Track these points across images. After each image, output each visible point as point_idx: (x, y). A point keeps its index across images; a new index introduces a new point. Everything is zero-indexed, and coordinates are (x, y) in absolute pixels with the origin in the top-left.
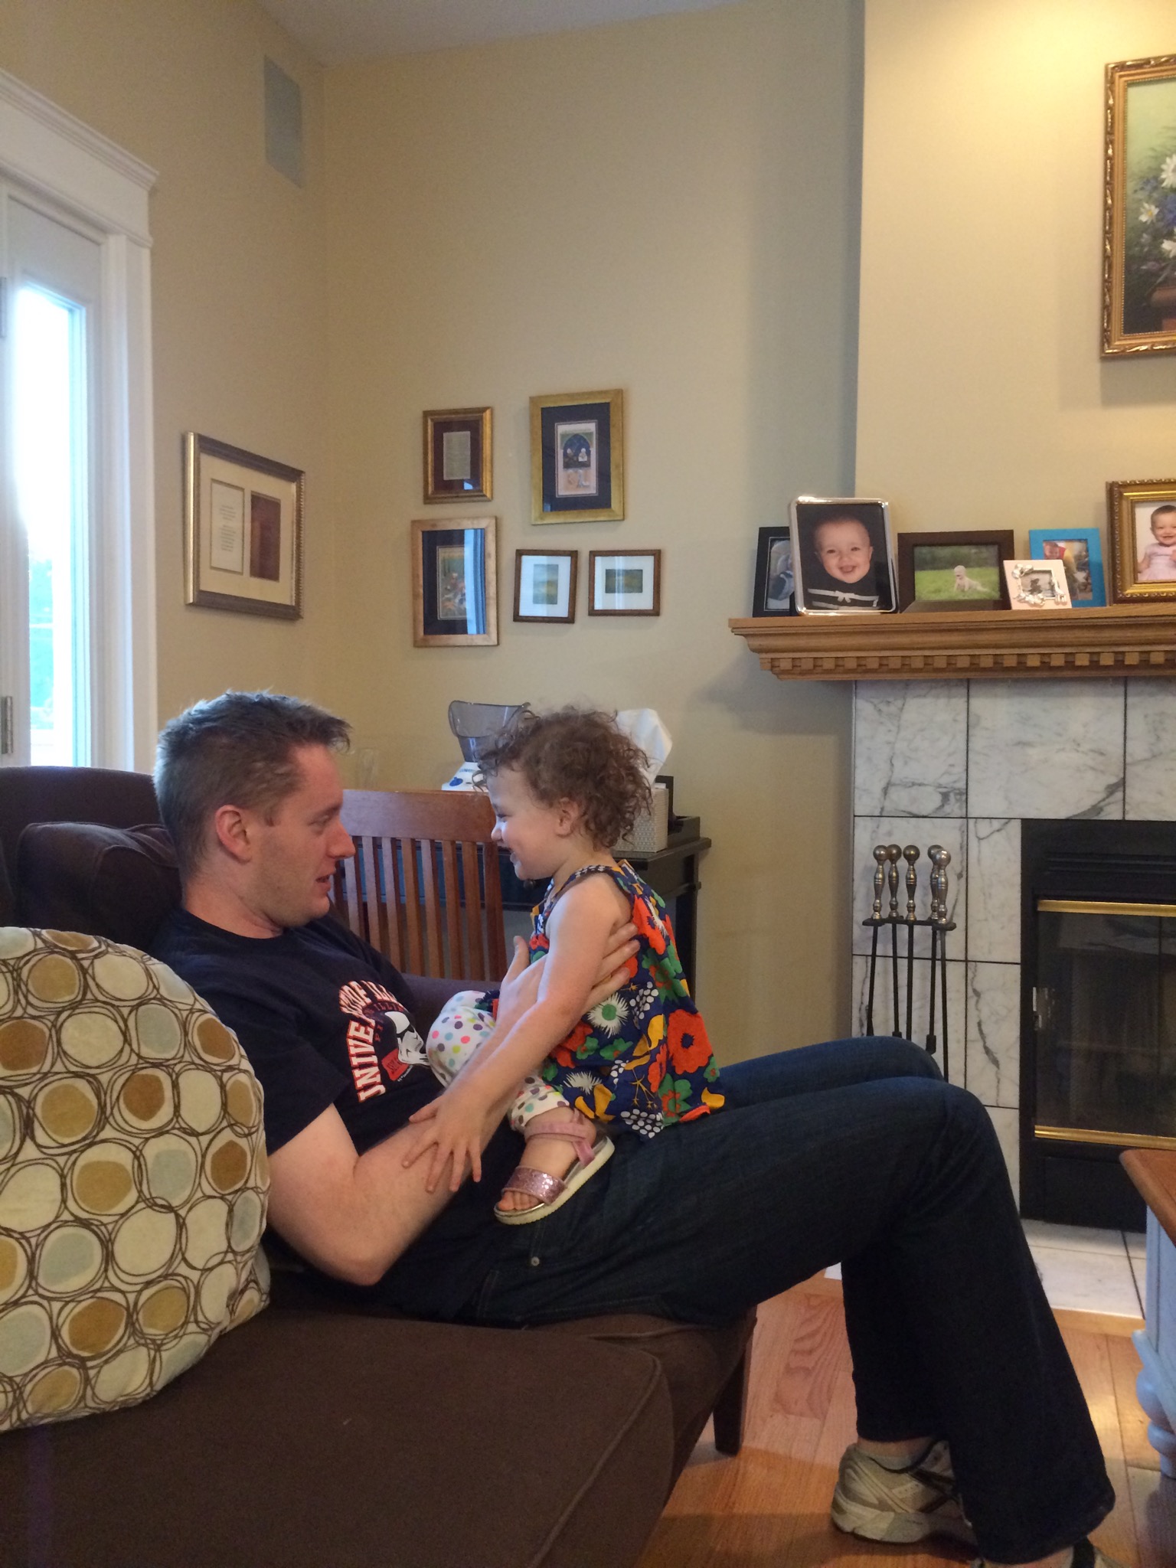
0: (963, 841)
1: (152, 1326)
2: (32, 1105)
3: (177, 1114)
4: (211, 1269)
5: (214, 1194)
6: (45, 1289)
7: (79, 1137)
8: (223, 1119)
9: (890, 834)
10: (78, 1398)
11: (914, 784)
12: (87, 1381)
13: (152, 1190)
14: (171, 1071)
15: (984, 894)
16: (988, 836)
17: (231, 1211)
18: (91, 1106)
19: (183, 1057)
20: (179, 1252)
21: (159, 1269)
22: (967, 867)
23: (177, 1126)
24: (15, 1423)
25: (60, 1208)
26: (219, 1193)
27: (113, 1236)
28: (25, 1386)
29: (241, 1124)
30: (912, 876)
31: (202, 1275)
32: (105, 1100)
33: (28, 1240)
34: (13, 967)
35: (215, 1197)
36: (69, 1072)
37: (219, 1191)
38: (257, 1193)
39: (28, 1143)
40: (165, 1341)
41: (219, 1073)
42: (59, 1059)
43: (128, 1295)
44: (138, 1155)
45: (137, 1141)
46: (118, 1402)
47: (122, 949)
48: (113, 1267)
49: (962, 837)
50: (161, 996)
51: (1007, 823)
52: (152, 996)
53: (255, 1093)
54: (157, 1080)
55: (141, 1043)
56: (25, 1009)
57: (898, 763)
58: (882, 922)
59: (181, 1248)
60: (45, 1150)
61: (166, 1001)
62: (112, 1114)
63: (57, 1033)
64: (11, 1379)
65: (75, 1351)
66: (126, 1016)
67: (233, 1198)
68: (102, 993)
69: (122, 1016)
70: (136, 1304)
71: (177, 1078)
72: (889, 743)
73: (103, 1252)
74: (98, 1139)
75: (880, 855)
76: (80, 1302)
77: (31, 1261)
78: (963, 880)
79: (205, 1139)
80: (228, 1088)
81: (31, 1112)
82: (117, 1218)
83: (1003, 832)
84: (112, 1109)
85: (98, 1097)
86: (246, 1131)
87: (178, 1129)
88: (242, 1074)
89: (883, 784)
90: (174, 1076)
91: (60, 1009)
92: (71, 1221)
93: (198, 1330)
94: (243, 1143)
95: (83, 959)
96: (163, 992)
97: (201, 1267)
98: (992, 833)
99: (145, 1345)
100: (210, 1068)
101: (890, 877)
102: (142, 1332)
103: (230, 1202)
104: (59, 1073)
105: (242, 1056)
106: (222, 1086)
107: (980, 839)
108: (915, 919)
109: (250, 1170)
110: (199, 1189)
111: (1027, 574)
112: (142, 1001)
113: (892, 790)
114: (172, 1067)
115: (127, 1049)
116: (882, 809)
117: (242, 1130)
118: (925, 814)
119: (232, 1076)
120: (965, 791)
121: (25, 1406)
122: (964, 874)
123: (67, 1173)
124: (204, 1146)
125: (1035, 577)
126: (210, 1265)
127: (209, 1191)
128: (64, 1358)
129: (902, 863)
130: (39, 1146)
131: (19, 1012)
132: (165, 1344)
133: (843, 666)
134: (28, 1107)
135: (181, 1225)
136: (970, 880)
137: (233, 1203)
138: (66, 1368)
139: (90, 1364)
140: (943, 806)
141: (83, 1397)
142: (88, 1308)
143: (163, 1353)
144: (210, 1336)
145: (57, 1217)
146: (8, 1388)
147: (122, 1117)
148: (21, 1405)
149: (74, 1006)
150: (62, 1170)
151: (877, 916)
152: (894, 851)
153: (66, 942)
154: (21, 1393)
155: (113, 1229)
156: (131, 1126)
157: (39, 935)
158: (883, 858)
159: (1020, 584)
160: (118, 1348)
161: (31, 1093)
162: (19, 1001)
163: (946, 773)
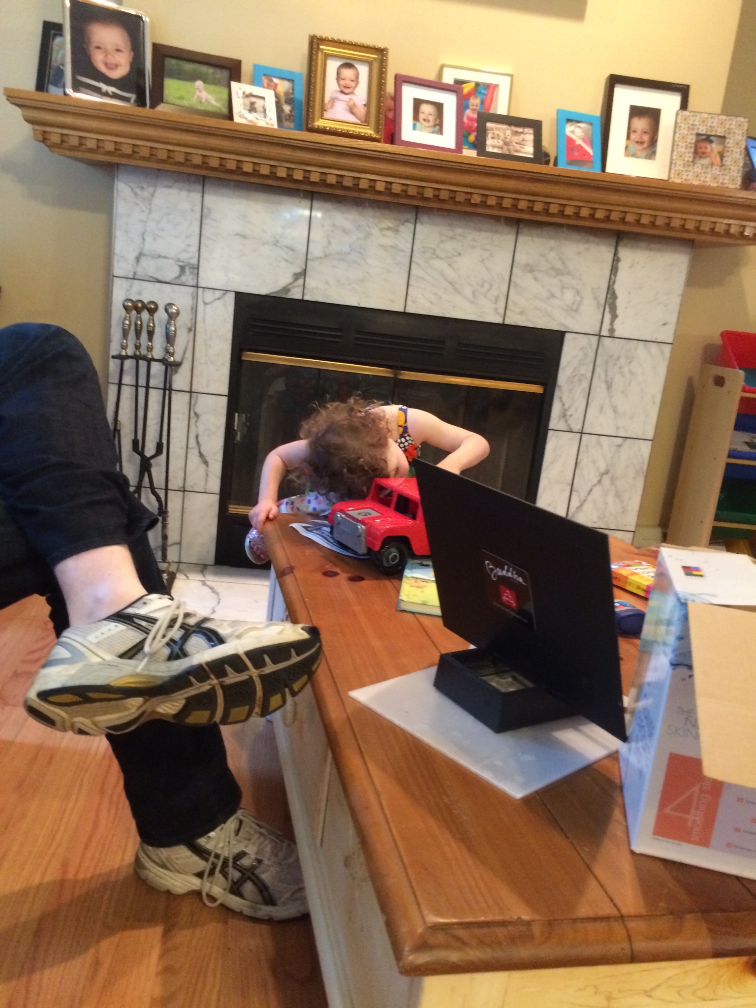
0: (193, 304)
9: (140, 293)
11: (160, 256)
15: (207, 345)
16: (211, 303)
22: (196, 322)
30: (152, 325)
49: (193, 301)
51: (225, 294)
57: (148, 239)
58: (128, 358)
72: (142, 221)
75: (128, 306)
78: (192, 334)
83: (222, 300)
89: (136, 254)
98: (215, 300)
101: (136, 324)
107: (205, 304)
108: (152, 356)
111: (247, 96)
113: (143, 259)
116: (135, 273)
118: (167, 280)
120: (196, 266)
122: (193, 329)
125: (253, 99)
129: (145, 315)
133: (103, 148)
136: (197, 333)
140: (180, 276)
151: (124, 353)
152: (140, 305)
158: (129, 309)
159: (242, 103)
163: (184, 251)
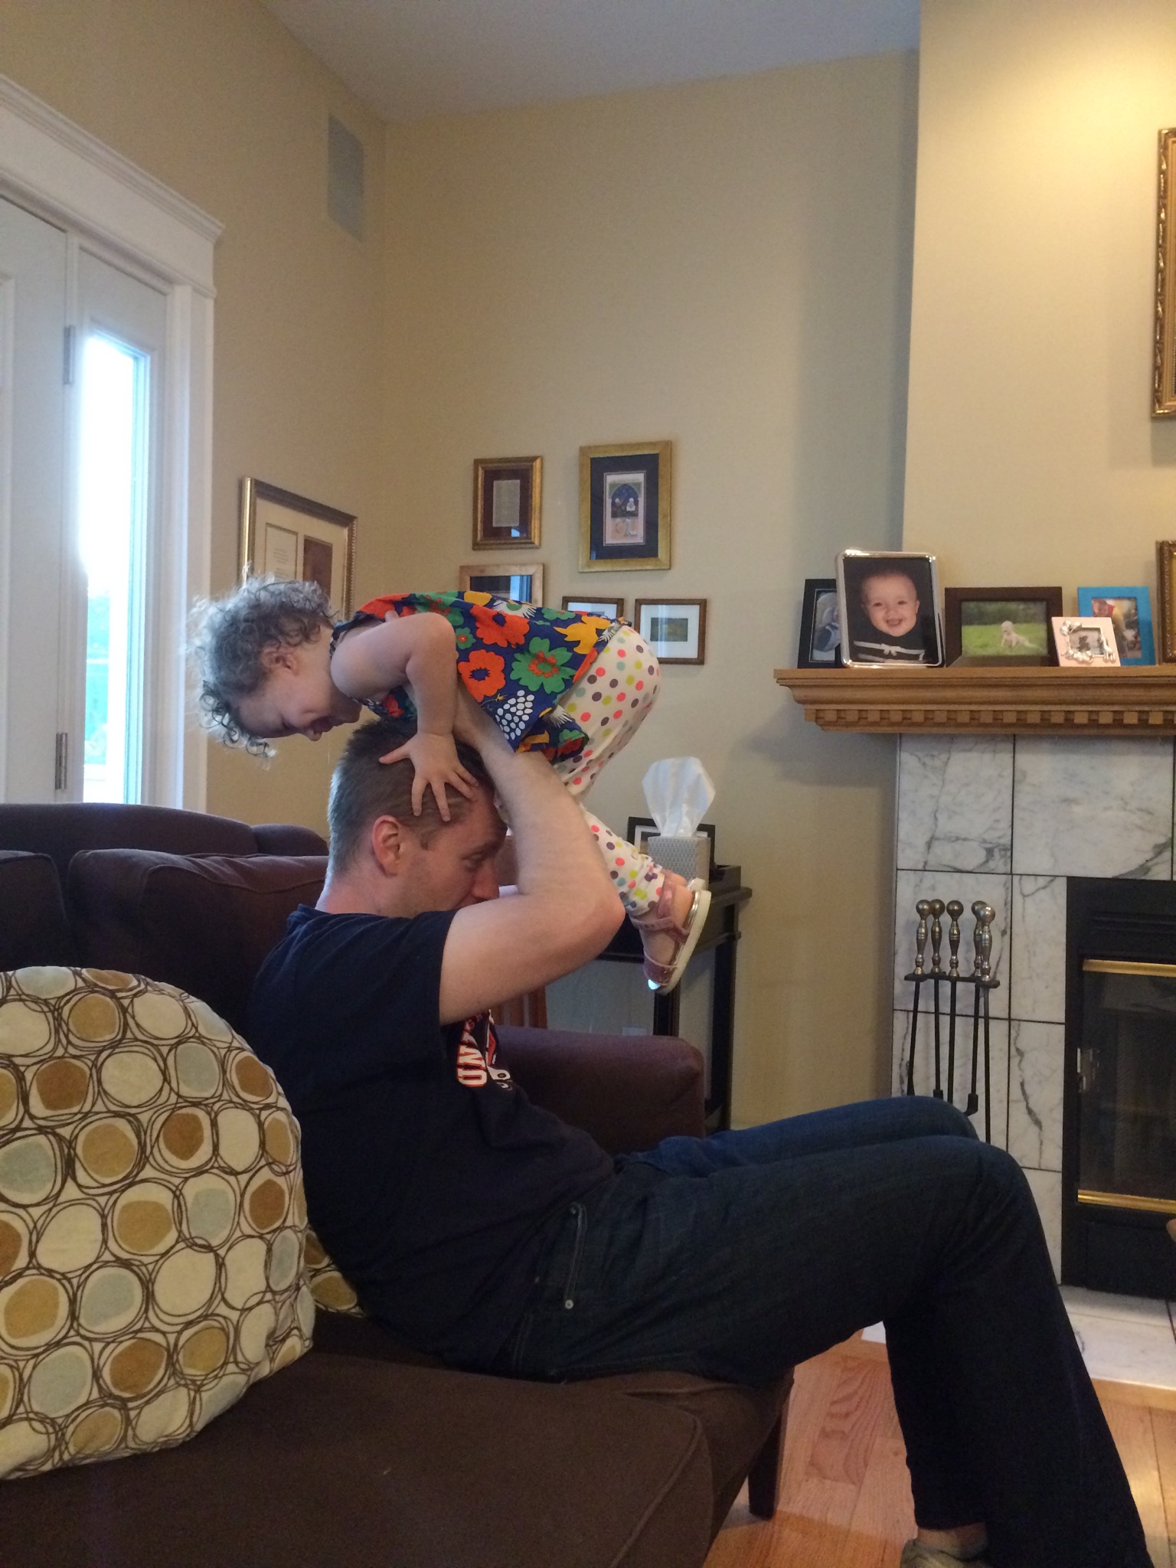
0: (1007, 897)
1: (193, 1366)
2: (73, 1145)
3: (216, 1153)
4: (250, 1309)
5: (254, 1233)
6: (86, 1330)
7: (120, 1177)
8: (261, 1158)
9: (933, 888)
10: (119, 1440)
11: (958, 839)
12: (128, 1421)
13: (191, 1231)
14: (209, 1109)
15: (1029, 952)
16: (1033, 894)
17: (269, 1250)
18: (131, 1146)
19: (221, 1095)
20: (219, 1291)
21: (199, 1309)
22: (1011, 922)
23: (216, 1165)
24: (57, 1463)
25: (101, 1247)
26: (258, 1232)
27: (153, 1277)
28: (67, 1427)
29: (278, 1162)
30: (955, 932)
31: (241, 1315)
32: (145, 1140)
33: (69, 1280)
34: (54, 1006)
35: (252, 1237)
36: (109, 1111)
37: (258, 1230)
38: (296, 1232)
39: (70, 1183)
40: (205, 1382)
41: (257, 1112)
42: (100, 1099)
43: (168, 1335)
44: (177, 1194)
45: (177, 1181)
46: (158, 1443)
47: (161, 987)
48: (153, 1308)
49: (1007, 894)
50: (200, 1034)
51: (1052, 881)
52: (191, 1035)
53: (292, 1131)
54: (195, 1118)
55: (180, 1081)
56: (66, 1049)
57: (942, 817)
58: (924, 977)
59: (220, 1288)
60: (86, 1190)
61: (203, 1039)
62: (151, 1153)
63: (97, 1073)
64: (53, 1422)
65: (116, 1392)
66: (165, 1055)
67: (271, 1237)
68: (141, 1032)
69: (161, 1055)
70: (176, 1345)
71: (216, 1116)
72: (932, 797)
73: (143, 1292)
74: (138, 1179)
75: (923, 910)
76: (121, 1342)
77: (73, 1301)
78: (1007, 937)
79: (244, 1178)
80: (266, 1126)
81: (72, 1151)
82: (158, 1257)
83: (1048, 889)
84: (152, 1147)
85: (138, 1136)
86: (284, 1169)
87: (217, 1168)
88: (279, 1112)
89: (926, 838)
90: (213, 1115)
91: (101, 1048)
92: (112, 1262)
93: (237, 1370)
94: (281, 1181)
95: (122, 998)
96: (202, 1030)
97: (240, 1307)
98: (1038, 890)
99: (186, 1386)
100: (248, 1106)
101: (933, 932)
102: (182, 1373)
103: (269, 1241)
104: (101, 1113)
105: (279, 1094)
106: (261, 1125)
107: (1024, 896)
108: (958, 975)
109: (289, 1208)
110: (238, 1228)
111: (1075, 631)
112: (181, 1040)
113: (936, 844)
114: (211, 1105)
115: (166, 1087)
116: (926, 863)
117: (280, 1168)
118: (970, 868)
119: (270, 1114)
120: (1010, 847)
121: (67, 1448)
122: (1009, 932)
123: (108, 1213)
124: (243, 1184)
125: (1083, 634)
126: (248, 1305)
127: (248, 1231)
128: (105, 1399)
129: (946, 918)
130: (79, 1186)
131: (60, 1052)
132: (204, 1385)
133: (889, 719)
134: (69, 1148)
135: (220, 1265)
136: (1014, 937)
137: (271, 1242)
138: (107, 1409)
139: (131, 1405)
140: (987, 862)
141: (124, 1438)
142: (130, 1348)
143: (203, 1394)
144: (249, 1376)
145: (98, 1258)
146: (51, 1430)
147: (162, 1156)
148: (63, 1448)
149: (114, 1045)
150: (103, 1210)
151: (919, 972)
152: (938, 906)
153: (105, 981)
154: (63, 1435)
155: (153, 1270)
156: (170, 1165)
157: (80, 975)
158: (926, 913)
159: (1068, 641)
160: (158, 1389)
161: (72, 1134)
162: (60, 1041)
163: (991, 828)
